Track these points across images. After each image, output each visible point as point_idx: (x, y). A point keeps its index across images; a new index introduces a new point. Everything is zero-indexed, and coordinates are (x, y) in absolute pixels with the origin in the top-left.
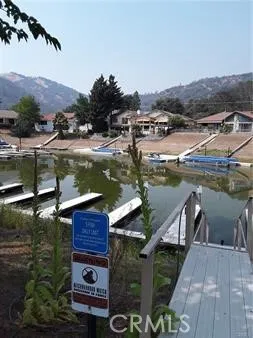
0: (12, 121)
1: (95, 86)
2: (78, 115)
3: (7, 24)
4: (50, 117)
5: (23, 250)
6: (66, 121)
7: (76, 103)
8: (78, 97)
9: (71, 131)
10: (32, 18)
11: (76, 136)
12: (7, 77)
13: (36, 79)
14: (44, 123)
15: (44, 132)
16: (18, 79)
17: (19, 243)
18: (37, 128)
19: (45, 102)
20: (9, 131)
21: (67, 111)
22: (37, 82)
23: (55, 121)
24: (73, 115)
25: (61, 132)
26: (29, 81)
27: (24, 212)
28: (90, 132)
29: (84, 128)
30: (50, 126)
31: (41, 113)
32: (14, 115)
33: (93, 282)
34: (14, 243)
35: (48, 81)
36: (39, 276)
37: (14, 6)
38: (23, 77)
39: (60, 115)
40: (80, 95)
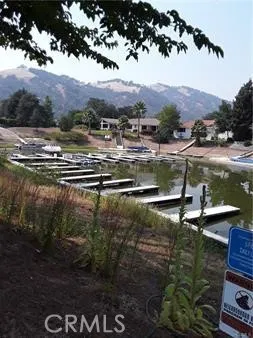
0: (154, 128)
1: (242, 92)
2: (218, 123)
3: (169, 39)
4: (189, 125)
5: (158, 249)
6: (205, 128)
7: (218, 110)
8: (221, 104)
9: (209, 138)
10: (197, 30)
11: (213, 144)
12: (155, 89)
13: (179, 88)
14: (183, 130)
15: (181, 139)
16: (163, 89)
17: (154, 242)
18: (176, 135)
19: (185, 110)
20: (150, 137)
21: (207, 119)
22: (180, 91)
23: (193, 129)
24: (212, 122)
25: (198, 140)
26: (173, 90)
27: (159, 213)
28: (230, 141)
29: (223, 136)
30: (188, 134)
31: (180, 121)
32: (156, 122)
33: (247, 308)
34: (150, 241)
35: (190, 89)
36: (179, 281)
37: (181, 21)
38: (167, 86)
39: (198, 123)
40: (223, 101)
